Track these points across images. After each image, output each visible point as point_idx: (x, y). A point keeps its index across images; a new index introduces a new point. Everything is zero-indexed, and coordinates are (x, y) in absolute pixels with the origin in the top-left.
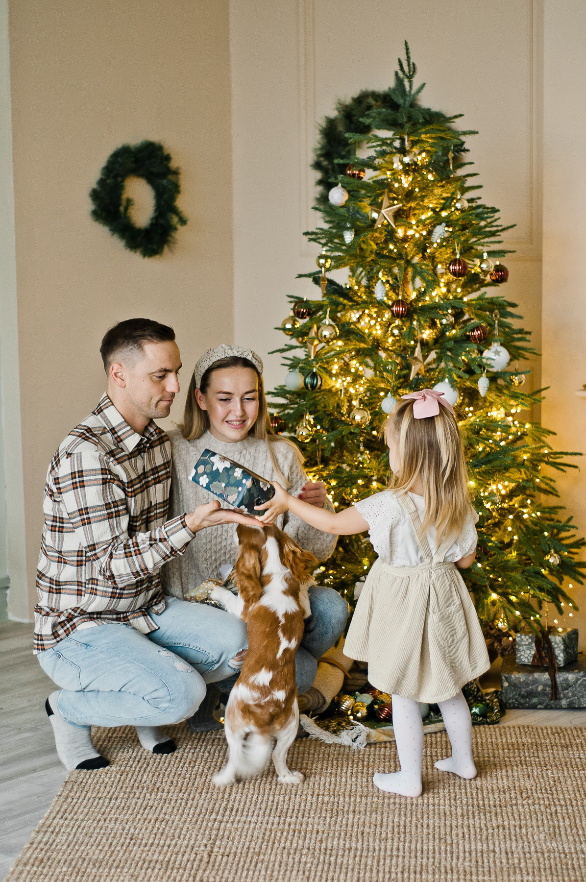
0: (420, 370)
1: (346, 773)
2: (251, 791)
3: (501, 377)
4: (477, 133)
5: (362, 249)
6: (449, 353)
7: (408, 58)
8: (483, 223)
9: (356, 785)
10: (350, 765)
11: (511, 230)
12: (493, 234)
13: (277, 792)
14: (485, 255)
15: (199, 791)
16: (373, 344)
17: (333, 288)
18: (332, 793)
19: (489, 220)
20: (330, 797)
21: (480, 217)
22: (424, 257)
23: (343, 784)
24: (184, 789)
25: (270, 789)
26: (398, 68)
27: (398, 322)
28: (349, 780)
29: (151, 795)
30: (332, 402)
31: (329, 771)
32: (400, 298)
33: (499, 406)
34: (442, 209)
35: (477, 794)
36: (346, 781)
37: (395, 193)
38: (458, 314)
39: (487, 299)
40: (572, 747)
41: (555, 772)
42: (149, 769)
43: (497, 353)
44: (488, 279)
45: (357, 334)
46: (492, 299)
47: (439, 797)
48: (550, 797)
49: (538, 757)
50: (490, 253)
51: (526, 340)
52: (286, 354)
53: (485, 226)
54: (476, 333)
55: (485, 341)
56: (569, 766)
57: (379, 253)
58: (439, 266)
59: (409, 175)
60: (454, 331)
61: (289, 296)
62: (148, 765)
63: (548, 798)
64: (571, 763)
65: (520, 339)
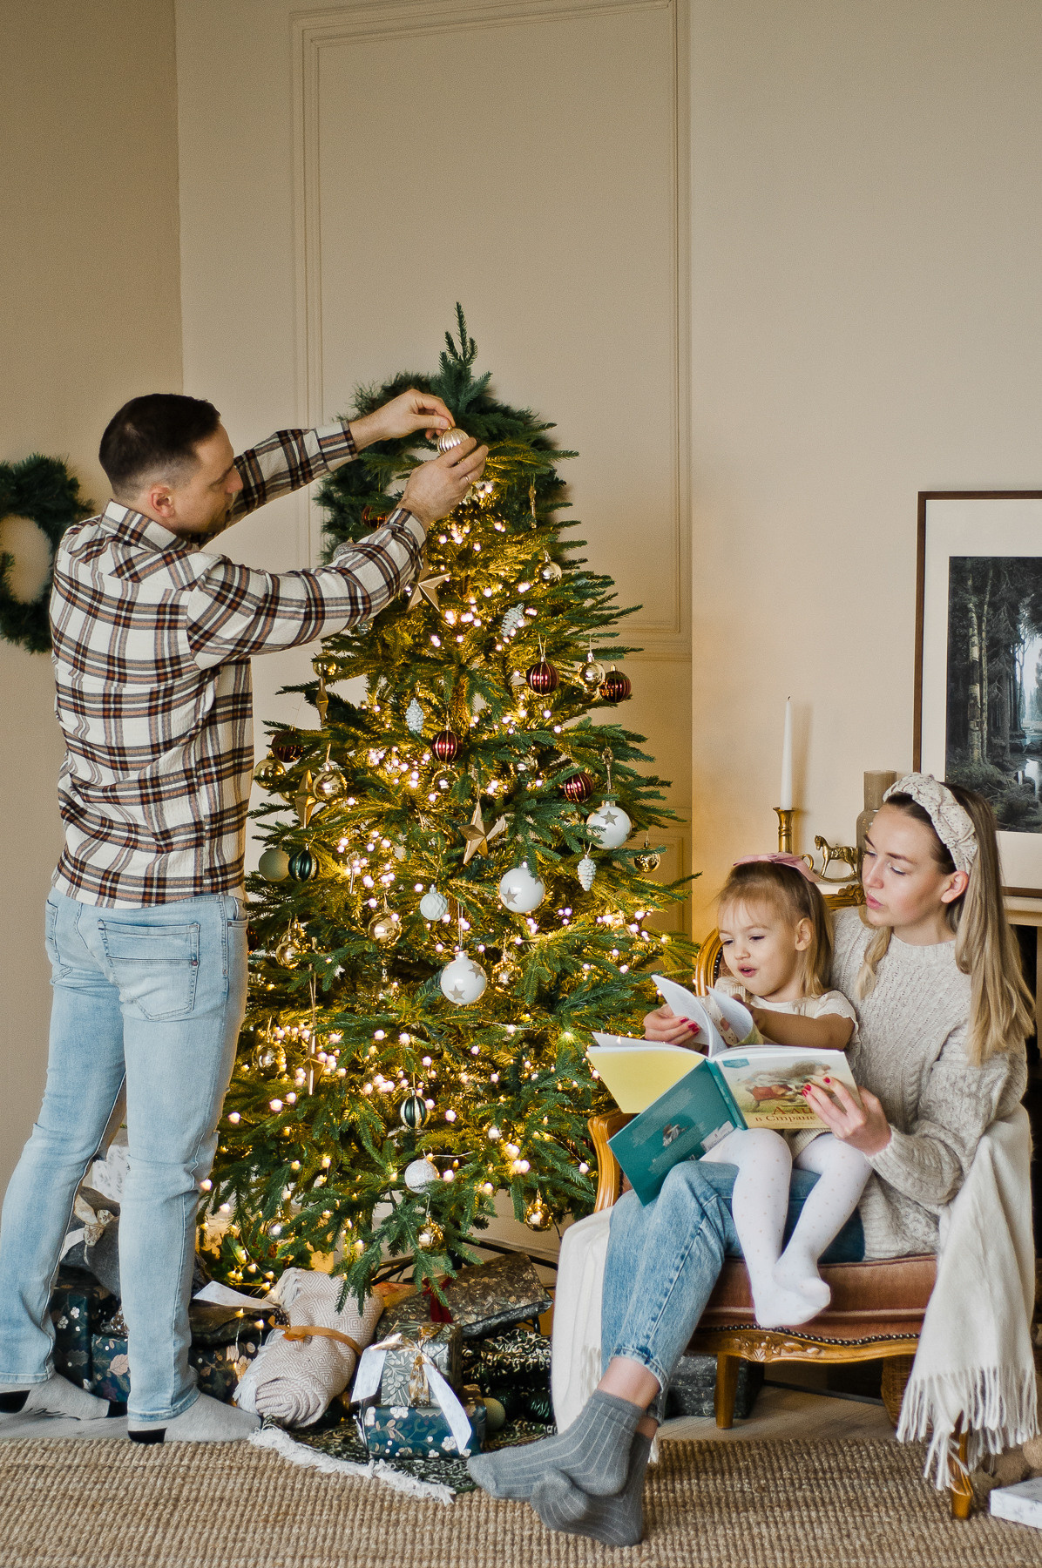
0: (480, 846)
1: (353, 1520)
2: (192, 1553)
3: (616, 859)
4: (577, 454)
5: (385, 646)
6: (530, 820)
7: (463, 331)
8: (588, 603)
9: (368, 1539)
10: (360, 1507)
11: (634, 614)
12: (605, 621)
13: (235, 1553)
14: (591, 657)
15: (104, 1554)
16: (403, 805)
17: (338, 710)
18: (326, 1553)
19: (599, 598)
20: (322, 1560)
21: (581, 593)
22: (488, 660)
23: (346, 1538)
24: (80, 1549)
25: (224, 1549)
26: (445, 348)
27: (446, 767)
28: (356, 1530)
29: (24, 1561)
30: (335, 901)
31: (324, 1517)
32: (447, 727)
33: (615, 907)
34: (519, 580)
35: (567, 1552)
36: (352, 1534)
37: (440, 553)
38: (546, 756)
39: (593, 728)
40: (731, 1474)
41: (698, 1514)
42: (24, 1517)
43: (610, 818)
44: (597, 694)
45: (377, 788)
46: (602, 728)
47: (503, 1558)
48: (687, 1555)
49: (674, 1491)
50: (599, 653)
51: (659, 797)
52: (263, 820)
53: (593, 607)
54: (574, 786)
55: (589, 799)
56: (723, 1505)
57: (414, 654)
58: (517, 674)
59: (463, 524)
60: (539, 783)
61: (266, 723)
62: (23, 1511)
63: (683, 1559)
64: (727, 1498)
65: (649, 795)
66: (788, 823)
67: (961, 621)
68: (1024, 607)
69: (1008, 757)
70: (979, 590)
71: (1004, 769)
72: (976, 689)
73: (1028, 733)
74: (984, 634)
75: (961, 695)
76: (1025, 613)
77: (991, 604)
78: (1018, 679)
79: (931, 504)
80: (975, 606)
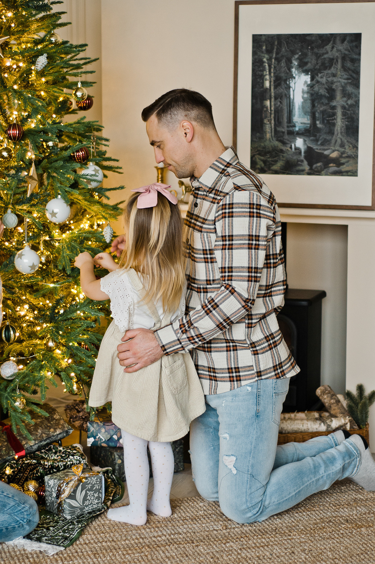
0: (35, 187)
14: (79, 85)
27: (6, 145)
39: (84, 123)
46: (89, 123)
50: (84, 84)
56: (213, 540)
66: (162, 174)
67: (259, 67)
68: (296, 59)
69: (286, 137)
70: (269, 52)
71: (284, 143)
72: (268, 103)
73: (297, 124)
74: (272, 74)
75: (258, 106)
76: (295, 63)
77: (276, 59)
78: (292, 97)
79: (241, 7)
80: (267, 60)
